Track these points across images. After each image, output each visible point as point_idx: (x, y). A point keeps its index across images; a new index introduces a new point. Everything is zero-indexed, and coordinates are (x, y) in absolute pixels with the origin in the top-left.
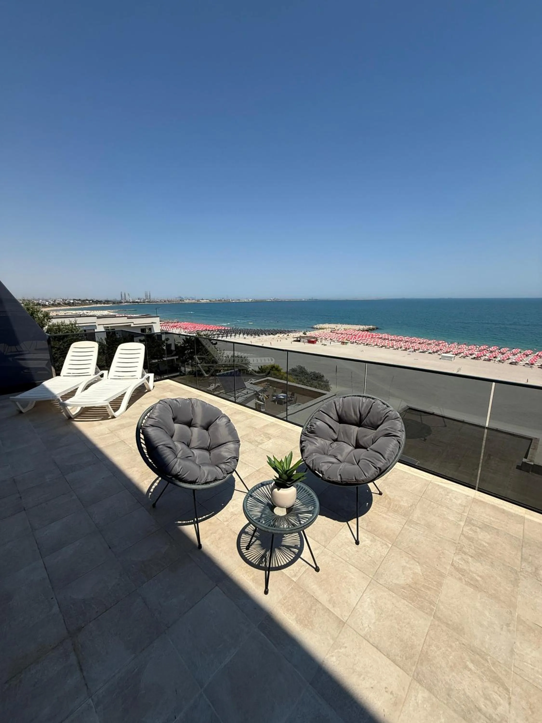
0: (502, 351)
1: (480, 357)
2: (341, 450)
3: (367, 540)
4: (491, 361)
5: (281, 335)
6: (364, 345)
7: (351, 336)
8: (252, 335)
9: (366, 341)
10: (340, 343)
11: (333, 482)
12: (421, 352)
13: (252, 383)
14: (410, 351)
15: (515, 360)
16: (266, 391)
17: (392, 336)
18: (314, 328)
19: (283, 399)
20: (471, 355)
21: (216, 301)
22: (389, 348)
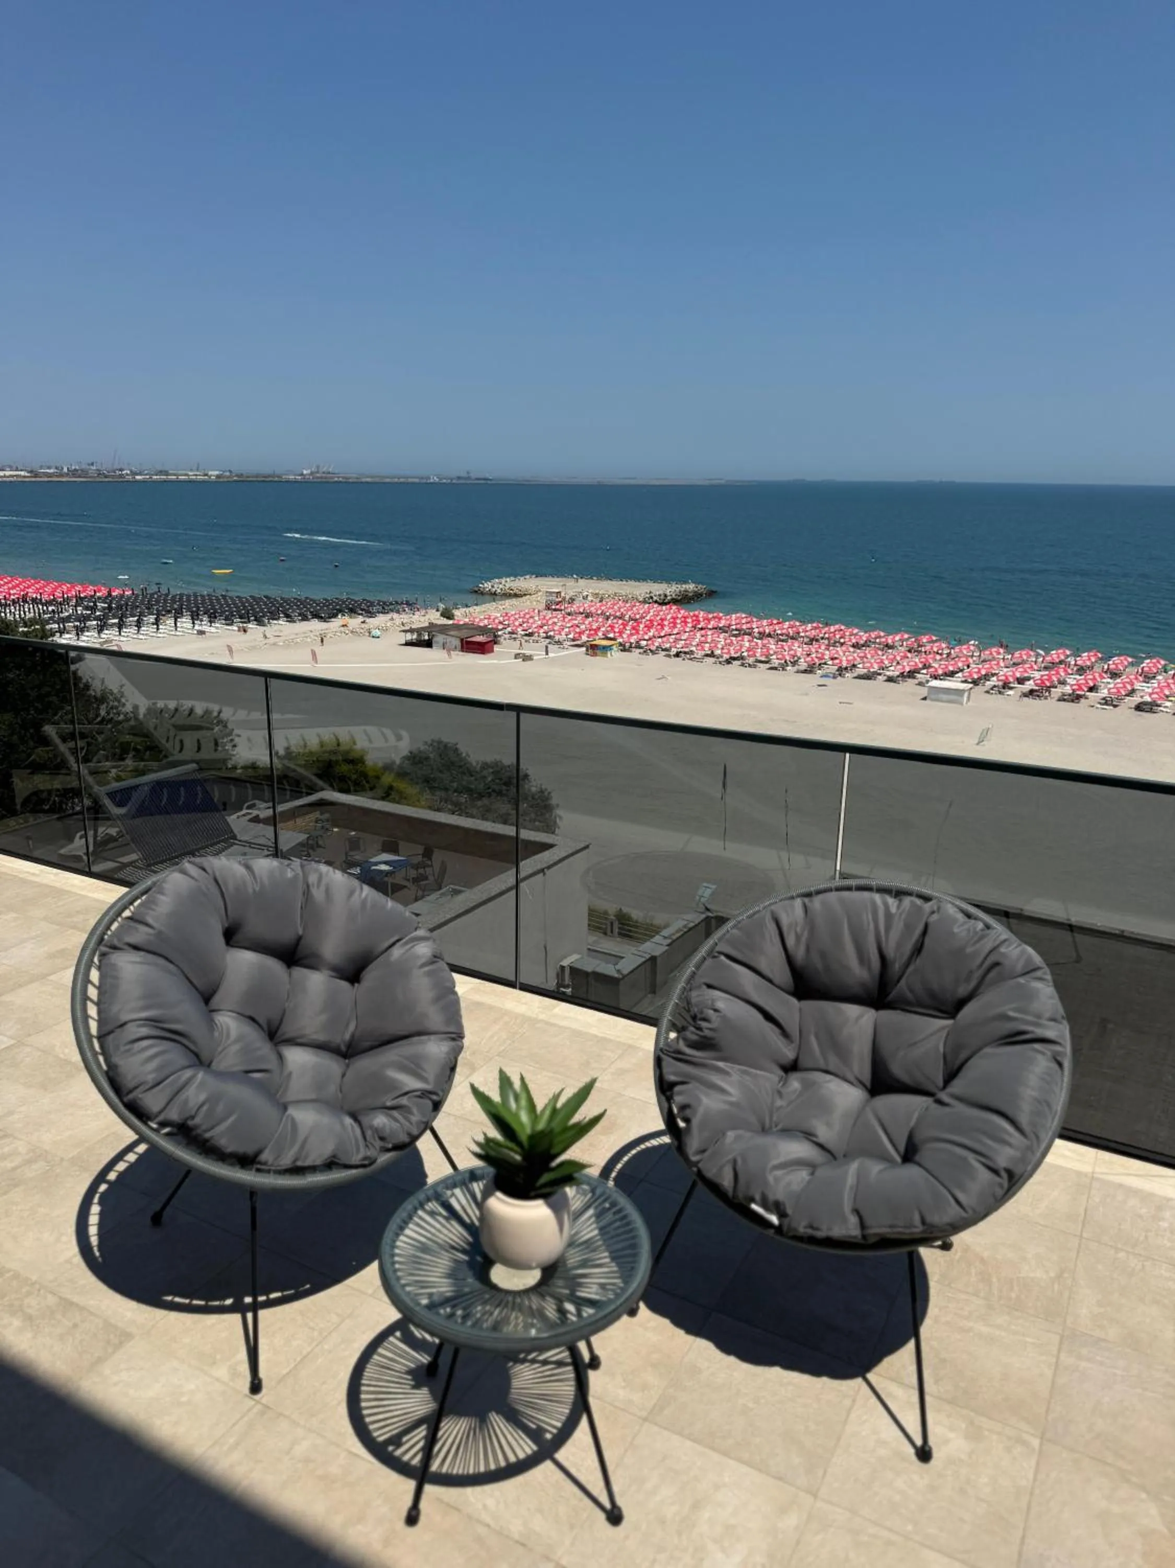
0: (1112, 667)
1: (1048, 689)
2: (824, 1107)
3: (952, 1435)
4: (1082, 700)
5: (355, 622)
6: (669, 656)
7: (620, 622)
8: (229, 621)
9: (676, 640)
10: (584, 649)
11: (829, 1242)
12: (860, 677)
13: (256, 820)
14: (825, 676)
15: (1150, 695)
16: (319, 846)
17: (765, 622)
18: (482, 594)
19: (387, 873)
20: (1021, 681)
21: (61, 475)
22: (755, 666)
